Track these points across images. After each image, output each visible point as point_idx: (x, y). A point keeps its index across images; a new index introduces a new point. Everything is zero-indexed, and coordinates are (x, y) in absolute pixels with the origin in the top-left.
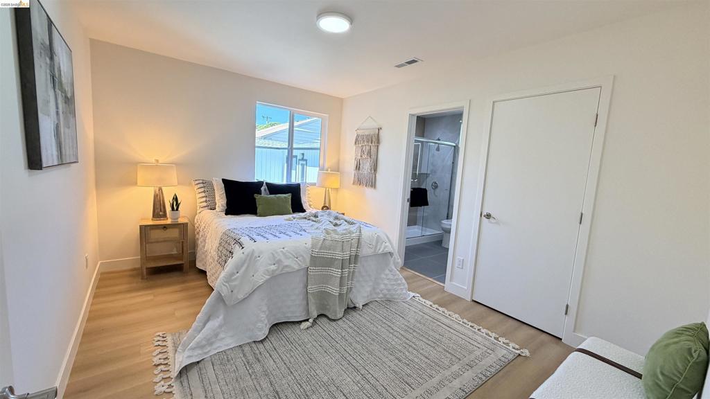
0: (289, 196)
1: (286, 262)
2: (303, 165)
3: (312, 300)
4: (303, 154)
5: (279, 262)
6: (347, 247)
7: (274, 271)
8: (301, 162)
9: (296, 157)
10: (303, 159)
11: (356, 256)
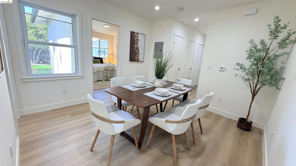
0: (100, 60)
1: (100, 69)
2: (104, 54)
3: (105, 77)
4: (104, 50)
5: (98, 69)
6: (111, 68)
7: (97, 70)
8: (104, 53)
9: (102, 51)
10: (104, 52)
11: (113, 70)
